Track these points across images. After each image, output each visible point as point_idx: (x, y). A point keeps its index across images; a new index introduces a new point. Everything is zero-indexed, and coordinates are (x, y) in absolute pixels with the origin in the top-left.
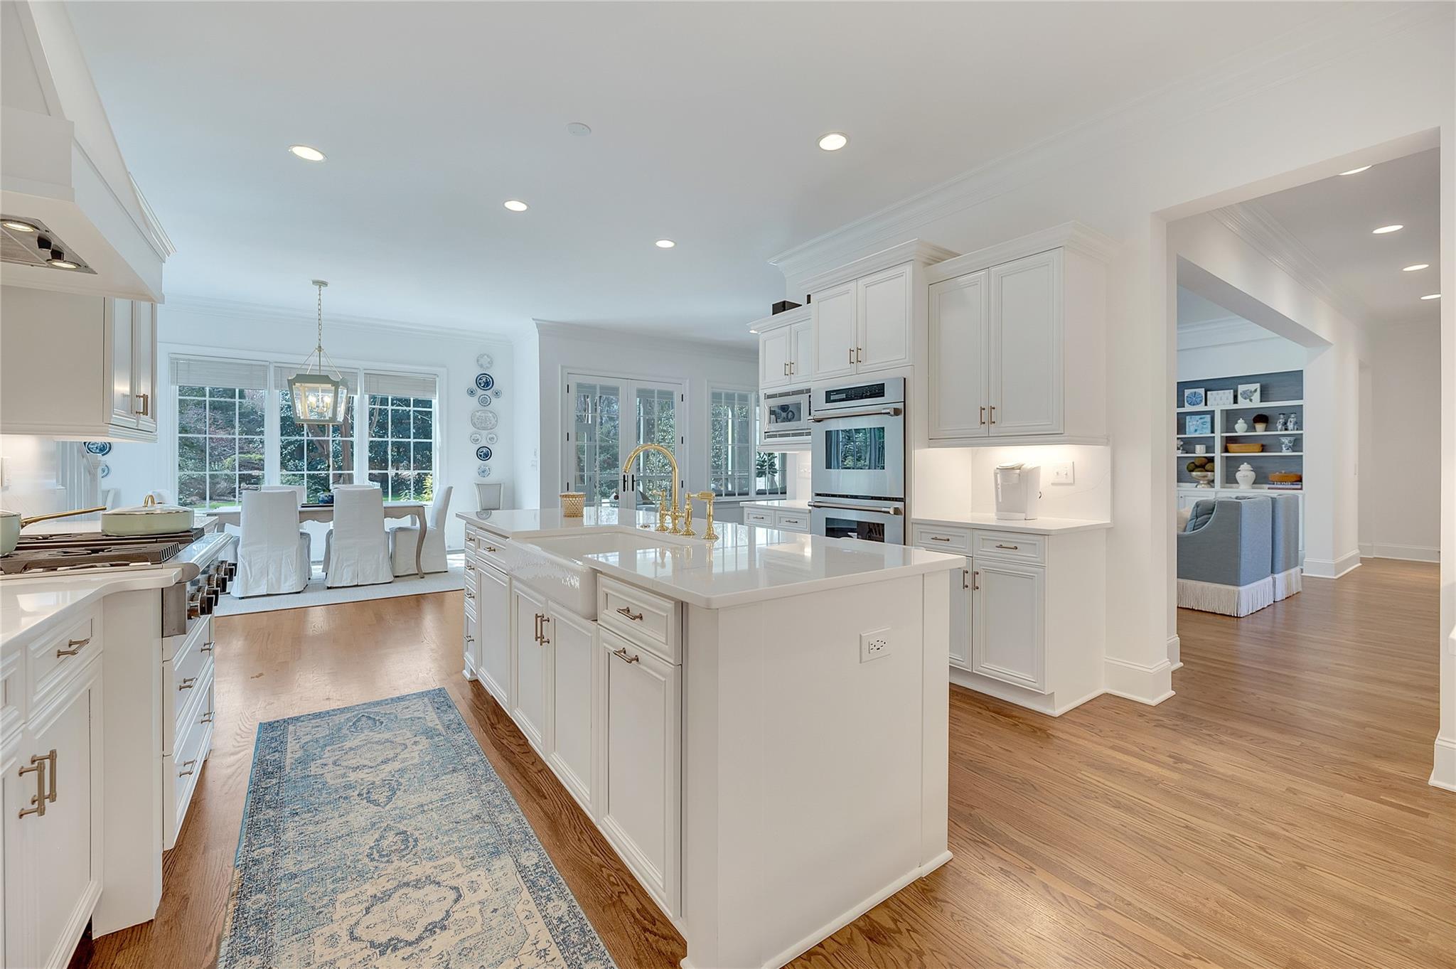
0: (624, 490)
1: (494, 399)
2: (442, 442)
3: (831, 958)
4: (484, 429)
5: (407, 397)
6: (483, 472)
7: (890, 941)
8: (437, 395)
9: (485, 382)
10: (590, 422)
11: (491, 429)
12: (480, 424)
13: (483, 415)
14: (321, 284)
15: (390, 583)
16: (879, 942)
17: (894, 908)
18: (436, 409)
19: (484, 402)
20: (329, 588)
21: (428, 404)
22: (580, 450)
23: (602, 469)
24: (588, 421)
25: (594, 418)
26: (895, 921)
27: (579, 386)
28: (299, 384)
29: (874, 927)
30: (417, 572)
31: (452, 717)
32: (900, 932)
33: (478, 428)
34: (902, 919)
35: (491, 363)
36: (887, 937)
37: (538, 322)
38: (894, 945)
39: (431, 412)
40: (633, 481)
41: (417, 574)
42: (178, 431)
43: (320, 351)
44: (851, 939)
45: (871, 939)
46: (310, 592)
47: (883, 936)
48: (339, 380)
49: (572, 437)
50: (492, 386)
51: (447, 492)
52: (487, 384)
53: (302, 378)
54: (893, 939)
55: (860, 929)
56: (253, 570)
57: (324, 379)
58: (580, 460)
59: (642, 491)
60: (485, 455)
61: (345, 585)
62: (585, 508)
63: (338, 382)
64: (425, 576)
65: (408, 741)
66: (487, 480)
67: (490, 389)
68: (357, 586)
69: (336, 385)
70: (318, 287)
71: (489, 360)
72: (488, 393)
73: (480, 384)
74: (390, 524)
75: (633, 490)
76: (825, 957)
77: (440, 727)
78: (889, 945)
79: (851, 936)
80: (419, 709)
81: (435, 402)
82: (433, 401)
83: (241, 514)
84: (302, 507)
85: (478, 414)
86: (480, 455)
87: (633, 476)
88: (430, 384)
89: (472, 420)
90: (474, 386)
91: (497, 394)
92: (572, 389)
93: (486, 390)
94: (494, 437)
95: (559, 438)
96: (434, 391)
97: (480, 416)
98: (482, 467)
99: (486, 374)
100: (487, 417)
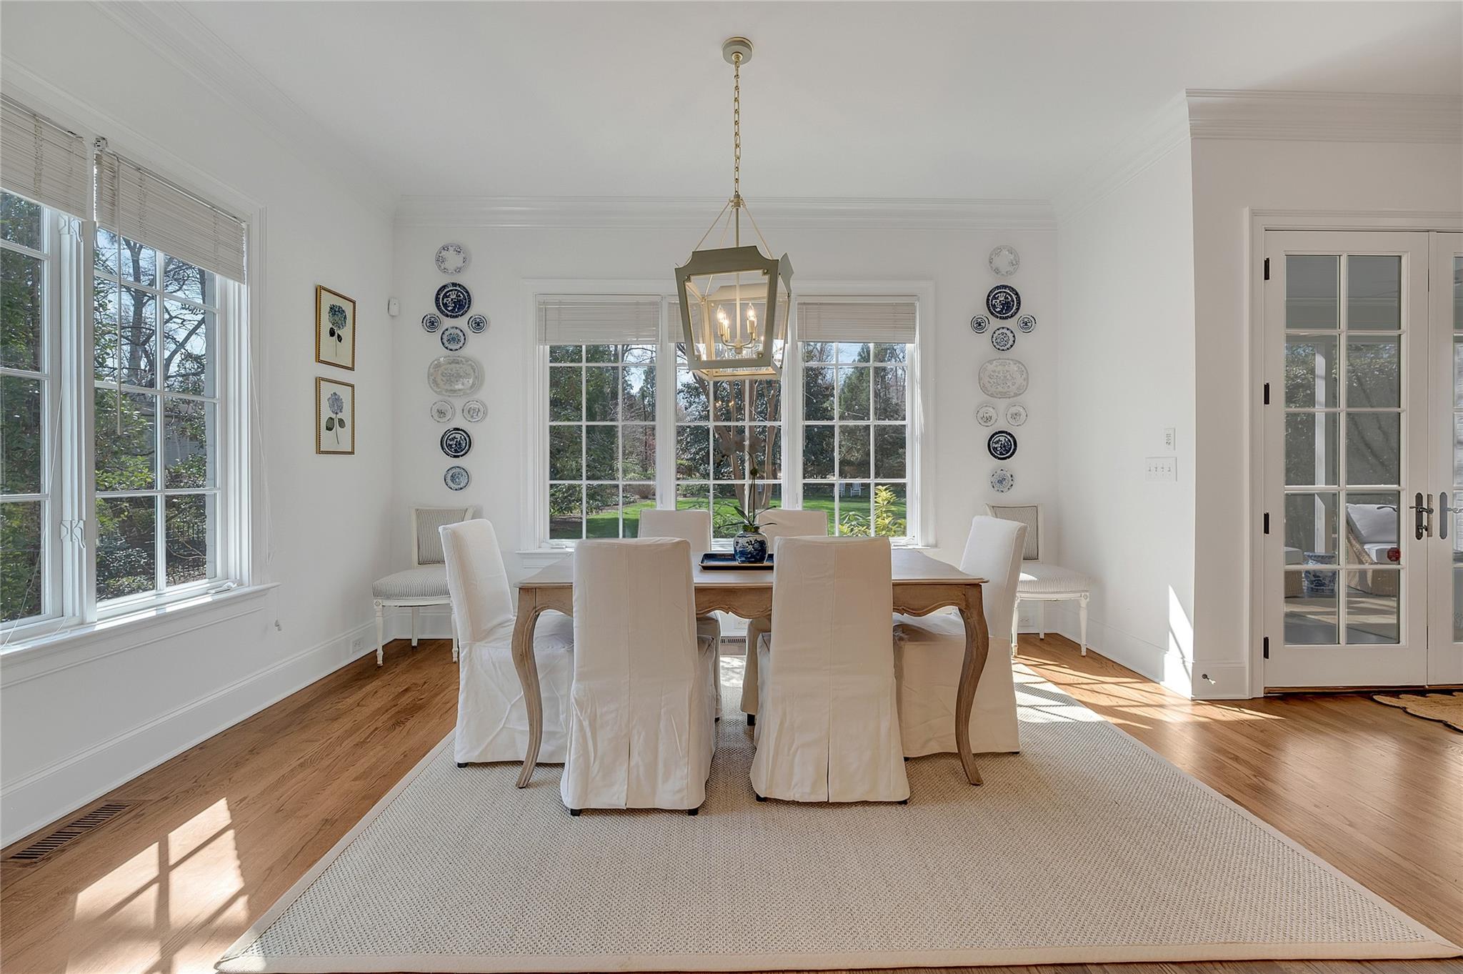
1: (1020, 336)
4: (1003, 395)
6: (1002, 482)
9: (1004, 302)
11: (1016, 395)
12: (993, 388)
13: (1000, 368)
19: (1003, 343)
33: (992, 395)
35: (1015, 264)
50: (1018, 309)
52: (1007, 306)
60: (1003, 447)
66: (1014, 494)
67: (1012, 316)
71: (1012, 257)
72: (1011, 323)
73: (994, 306)
82: (909, 349)
85: (990, 367)
86: (995, 449)
89: (980, 379)
90: (983, 311)
91: (1026, 325)
92: (1279, 270)
93: (1006, 318)
94: (1022, 410)
95: (1247, 395)
96: (914, 328)
97: (994, 371)
98: (999, 472)
99: (1005, 287)
100: (1007, 371)
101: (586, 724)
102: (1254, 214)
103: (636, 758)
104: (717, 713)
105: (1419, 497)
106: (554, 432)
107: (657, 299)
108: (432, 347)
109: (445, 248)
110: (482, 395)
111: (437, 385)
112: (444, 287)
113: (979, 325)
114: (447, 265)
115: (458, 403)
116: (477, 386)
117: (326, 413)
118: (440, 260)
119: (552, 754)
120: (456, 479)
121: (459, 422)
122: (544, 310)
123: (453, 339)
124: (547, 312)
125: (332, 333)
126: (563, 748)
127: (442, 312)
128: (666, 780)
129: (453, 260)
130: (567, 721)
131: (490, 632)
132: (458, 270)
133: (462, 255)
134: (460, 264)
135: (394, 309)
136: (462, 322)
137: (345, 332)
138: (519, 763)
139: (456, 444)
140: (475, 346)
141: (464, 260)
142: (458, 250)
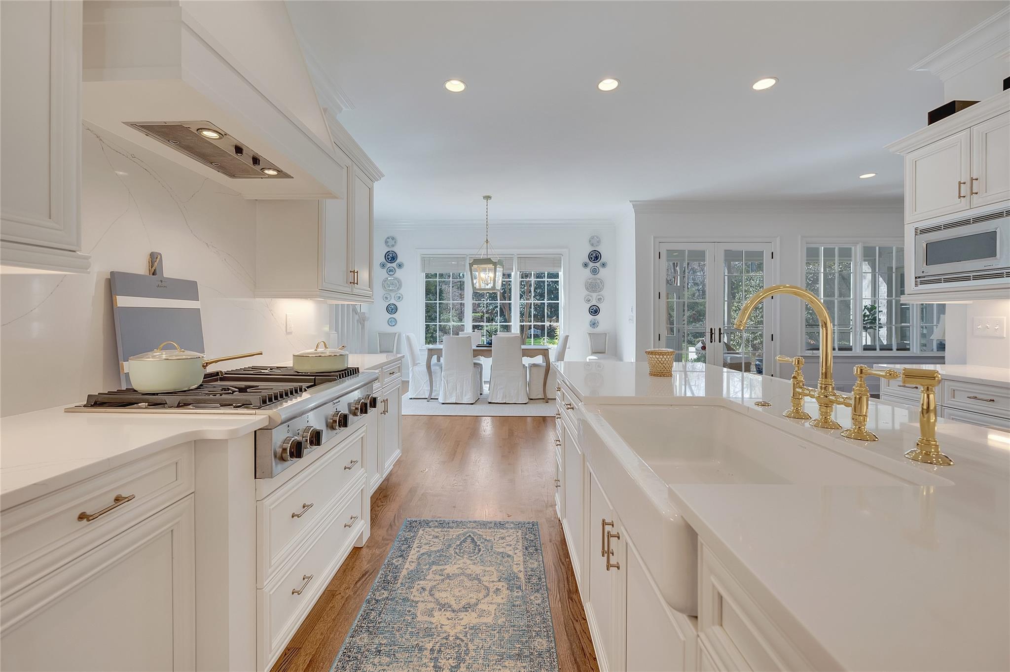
0: (711, 342)
1: (602, 270)
2: (565, 303)
4: (594, 292)
5: (542, 271)
6: (594, 324)
8: (562, 268)
9: (595, 257)
10: (679, 285)
11: (599, 292)
12: (591, 288)
13: (594, 281)
14: (487, 198)
15: (526, 404)
18: (561, 279)
19: (595, 271)
20: (490, 403)
21: (556, 276)
22: (670, 308)
23: (689, 323)
24: (677, 284)
25: (682, 281)
27: (670, 252)
28: (476, 266)
30: (543, 397)
31: (535, 565)
33: (590, 292)
35: (599, 242)
37: (633, 203)
39: (558, 281)
40: (720, 334)
41: (544, 399)
42: (424, 299)
43: (487, 243)
46: (479, 404)
48: (497, 261)
49: (663, 295)
50: (600, 259)
51: (565, 338)
52: (597, 258)
53: (478, 261)
56: (449, 385)
57: (488, 261)
58: (670, 316)
59: (726, 342)
60: (595, 311)
61: (499, 402)
62: (674, 363)
63: (496, 262)
64: (549, 401)
65: (492, 585)
66: (598, 330)
67: (598, 261)
68: (505, 403)
69: (495, 264)
70: (486, 200)
71: (598, 240)
72: (598, 264)
73: (591, 258)
74: (527, 361)
75: (720, 342)
77: (521, 575)
80: (511, 543)
81: (561, 274)
82: (560, 273)
83: (443, 350)
84: (477, 347)
85: (590, 281)
86: (592, 312)
87: (720, 329)
88: (556, 261)
89: (586, 286)
90: (587, 260)
91: (604, 265)
92: (663, 255)
93: (596, 262)
94: (602, 297)
95: (652, 295)
97: (591, 283)
98: (593, 320)
99: (595, 251)
100: (597, 283)
101: (445, 382)
102: (655, 238)
103: (458, 391)
104: (481, 391)
105: (711, 329)
106: (427, 305)
107: (465, 256)
108: (383, 274)
109: (388, 238)
110: (401, 291)
111: (385, 288)
112: (389, 252)
113: (586, 265)
114: (389, 244)
115: (393, 295)
116: (399, 288)
118: (386, 242)
119: (435, 396)
120: (392, 322)
121: (393, 301)
122: (424, 260)
123: (390, 271)
126: (438, 395)
127: (387, 261)
128: (465, 396)
129: (391, 242)
130: (439, 387)
131: (417, 364)
132: (393, 246)
133: (394, 240)
134: (393, 244)
136: (394, 265)
138: (427, 399)
139: (392, 309)
140: (399, 273)
141: (395, 242)
142: (393, 239)
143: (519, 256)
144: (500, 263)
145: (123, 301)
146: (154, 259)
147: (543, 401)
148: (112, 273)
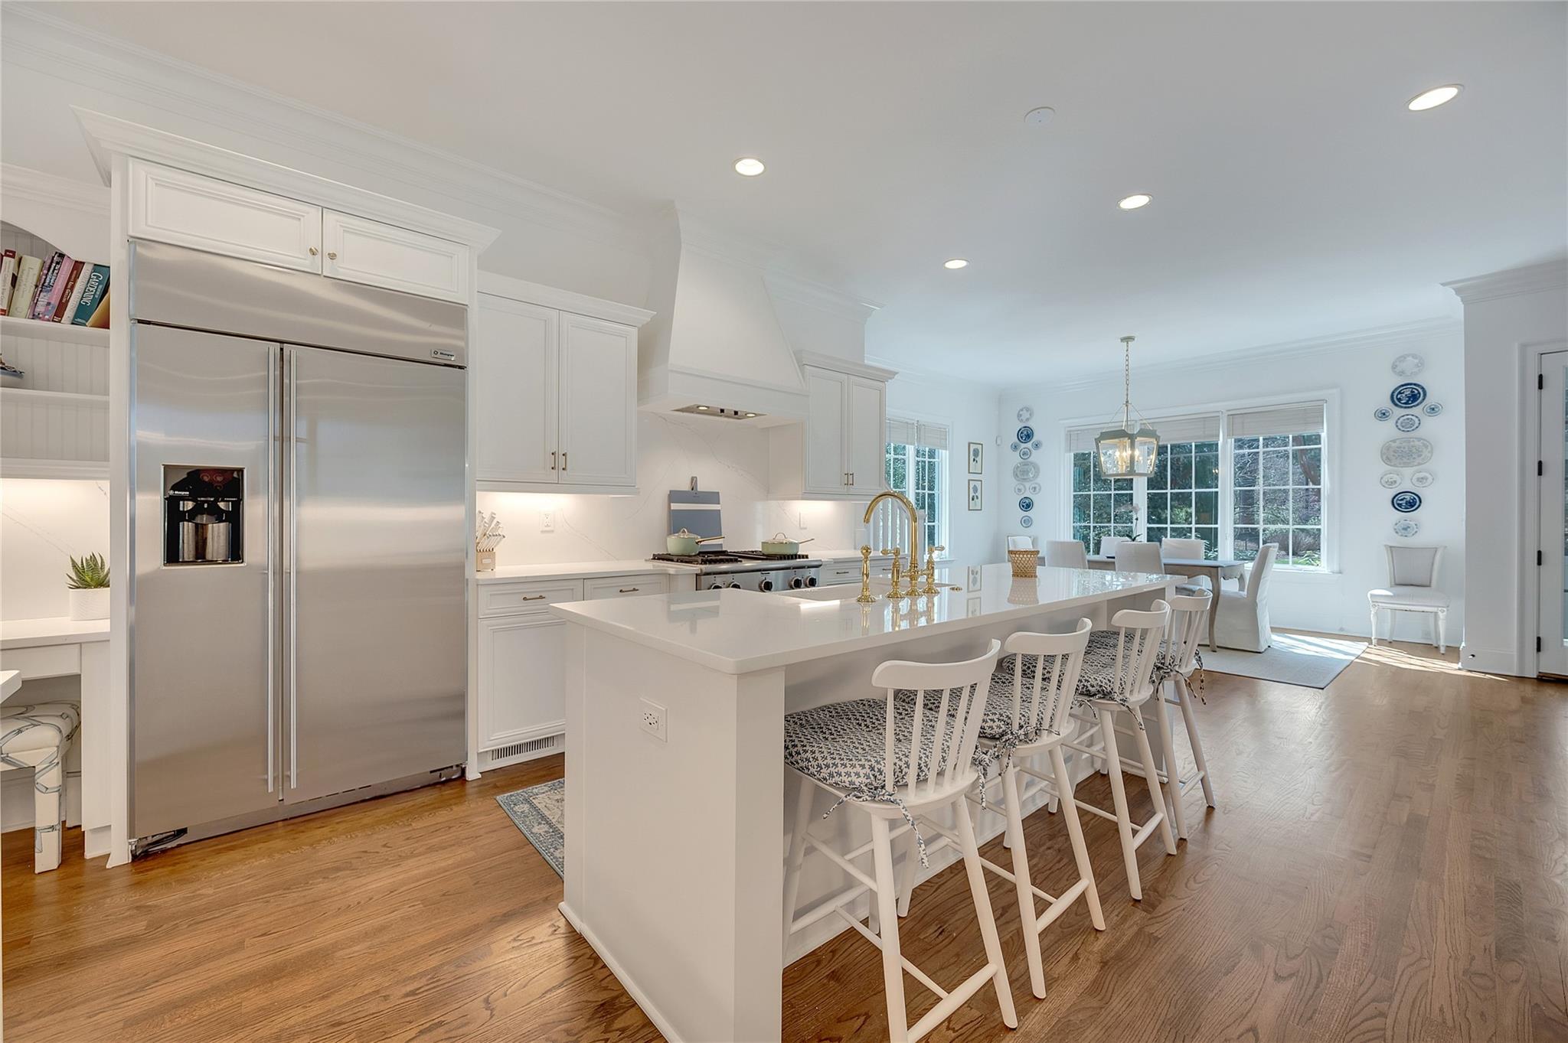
3: (588, 973)
4: (1408, 465)
5: (1282, 434)
6: (1406, 529)
7: (596, 1021)
8: (1327, 427)
11: (1419, 464)
13: (1402, 444)
14: (1128, 339)
16: (596, 1011)
17: (641, 1032)
18: (1325, 445)
19: (1408, 425)
21: (1315, 439)
26: (623, 1030)
29: (617, 1010)
30: (1208, 643)
32: (605, 1032)
33: (1395, 466)
34: (623, 1038)
35: (1421, 365)
36: (601, 1019)
38: (590, 1023)
39: (1319, 449)
41: (1209, 646)
42: (1072, 490)
43: (1127, 406)
44: (606, 989)
45: (602, 1005)
47: (604, 1016)
50: (1424, 399)
52: (1413, 398)
54: (599, 1024)
55: (617, 997)
60: (1407, 503)
64: (1218, 649)
67: (1418, 405)
70: (1126, 343)
71: (1416, 361)
72: (1416, 411)
73: (1399, 399)
76: (591, 968)
78: (589, 1020)
79: (610, 989)
82: (1322, 434)
85: (1394, 445)
88: (1314, 413)
89: (1384, 454)
90: (1387, 404)
91: (1432, 410)
93: (1411, 407)
96: (1323, 422)
97: (1397, 447)
98: (1402, 522)
99: (1411, 384)
100: (1413, 447)
106: (1077, 498)
108: (1015, 458)
109: (1022, 411)
110: (1038, 480)
111: (1018, 477)
112: (1021, 429)
113: (1384, 414)
114: (1022, 418)
115: (1027, 485)
116: (1035, 477)
117: (972, 494)
118: (1019, 416)
120: (1026, 522)
121: (1028, 494)
122: (1069, 435)
123: (1025, 454)
124: (1071, 435)
125: (974, 460)
127: (1020, 441)
129: (1025, 415)
132: (1028, 420)
133: (1029, 412)
134: (1028, 416)
135: (999, 442)
136: (1029, 445)
137: (979, 459)
139: (1027, 505)
140: (1036, 456)
141: (1030, 415)
142: (1028, 410)
143: (1230, 413)
144: (1144, 433)
145: (675, 506)
146: (694, 480)
147: (1208, 651)
148: (670, 491)
